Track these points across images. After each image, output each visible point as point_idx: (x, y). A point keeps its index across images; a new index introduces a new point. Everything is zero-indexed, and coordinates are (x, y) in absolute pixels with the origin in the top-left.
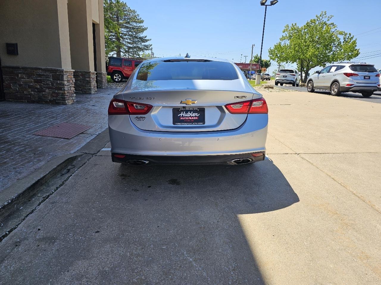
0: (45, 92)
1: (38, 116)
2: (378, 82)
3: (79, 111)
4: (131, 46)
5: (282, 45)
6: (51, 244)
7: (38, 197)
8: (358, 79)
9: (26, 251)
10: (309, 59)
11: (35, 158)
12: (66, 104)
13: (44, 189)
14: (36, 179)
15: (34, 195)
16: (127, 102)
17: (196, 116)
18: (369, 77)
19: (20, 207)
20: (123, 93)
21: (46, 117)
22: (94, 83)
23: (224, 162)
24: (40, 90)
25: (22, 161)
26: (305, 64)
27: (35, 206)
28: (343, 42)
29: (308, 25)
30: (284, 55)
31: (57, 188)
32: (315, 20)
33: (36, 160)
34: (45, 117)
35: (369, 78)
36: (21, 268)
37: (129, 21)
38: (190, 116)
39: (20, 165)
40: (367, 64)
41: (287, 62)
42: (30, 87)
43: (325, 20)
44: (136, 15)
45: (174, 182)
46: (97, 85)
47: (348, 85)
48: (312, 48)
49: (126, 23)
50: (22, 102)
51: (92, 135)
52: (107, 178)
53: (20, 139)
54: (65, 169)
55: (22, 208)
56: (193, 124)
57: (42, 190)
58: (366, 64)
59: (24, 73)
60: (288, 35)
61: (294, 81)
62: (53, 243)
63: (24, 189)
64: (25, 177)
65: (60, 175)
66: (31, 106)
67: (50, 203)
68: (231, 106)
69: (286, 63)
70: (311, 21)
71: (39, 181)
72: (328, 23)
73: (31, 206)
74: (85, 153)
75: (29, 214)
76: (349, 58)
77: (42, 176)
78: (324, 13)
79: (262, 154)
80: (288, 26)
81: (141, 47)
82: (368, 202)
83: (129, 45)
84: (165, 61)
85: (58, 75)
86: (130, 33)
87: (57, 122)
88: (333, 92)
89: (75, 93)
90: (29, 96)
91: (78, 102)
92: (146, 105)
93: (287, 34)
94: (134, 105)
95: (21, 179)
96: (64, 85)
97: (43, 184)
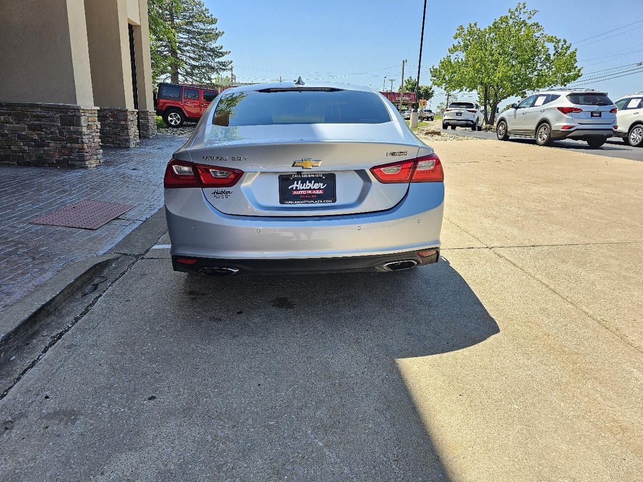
0: (48, 146)
1: (37, 190)
2: (615, 121)
3: (110, 179)
4: (197, 64)
5: (452, 61)
6: (69, 423)
7: (43, 336)
8: (581, 117)
9: (23, 438)
10: (497, 84)
11: (34, 266)
12: (86, 168)
13: (53, 321)
14: (38, 305)
15: (36, 334)
16: (197, 164)
17: (319, 189)
18: (600, 113)
19: (11, 357)
20: (189, 149)
21: (52, 191)
22: (133, 130)
23: (370, 268)
24: (40, 144)
25: (11, 271)
26: (492, 92)
27: (38, 354)
28: (554, 55)
29: (496, 27)
30: (457, 77)
31: (77, 320)
32: (507, 17)
33: (36, 270)
34: (49, 192)
35: (600, 116)
36: (17, 471)
37: (191, 20)
38: (310, 189)
39: (8, 280)
40: (596, 91)
41: (462, 90)
42: (21, 137)
43: (523, 17)
44: (204, 9)
45: (283, 303)
46: (139, 132)
47: (564, 127)
48: (504, 64)
49: (187, 24)
50: (9, 164)
51: (134, 222)
52: (164, 299)
53: (6, 231)
54: (90, 284)
55: (14, 357)
56: (316, 202)
57: (50, 324)
58: (594, 92)
59: (9, 114)
60: (462, 44)
61: (475, 121)
62: (74, 422)
63: (17, 324)
64: (18, 301)
65: (80, 295)
66: (25, 172)
67: (64, 347)
68: (382, 169)
69: (460, 91)
70: (501, 19)
71: (43, 307)
72: (529, 22)
73: (31, 353)
74: (123, 254)
75: (28, 368)
76: (565, 81)
77: (48, 299)
78: (521, 6)
79: (435, 252)
80: (461, 28)
81: (213, 66)
82: (614, 329)
83: (194, 63)
84: (260, 91)
85: (71, 116)
86: (194, 42)
87: (72, 199)
88: (539, 139)
89: (102, 147)
90: (21, 154)
91: (107, 164)
92: (233, 171)
93: (461, 41)
94: (210, 170)
95: (12, 305)
96: (81, 133)
97: (51, 314)
